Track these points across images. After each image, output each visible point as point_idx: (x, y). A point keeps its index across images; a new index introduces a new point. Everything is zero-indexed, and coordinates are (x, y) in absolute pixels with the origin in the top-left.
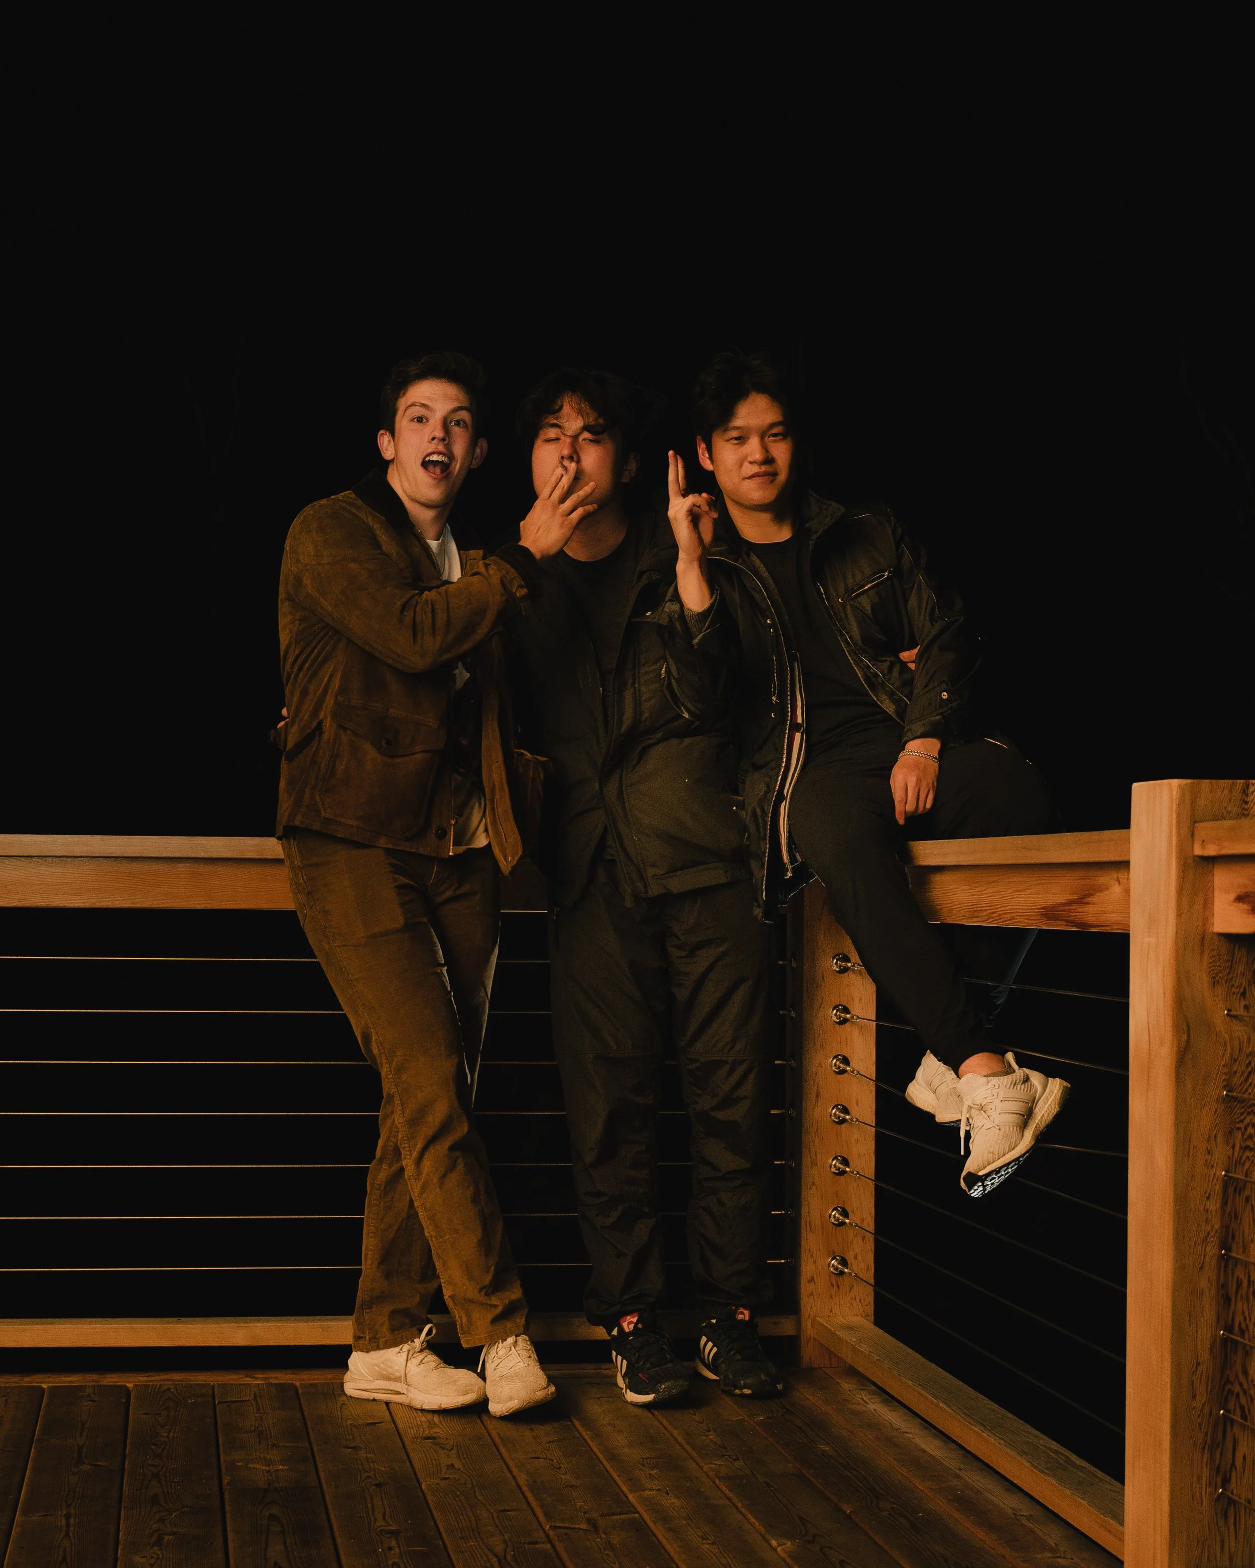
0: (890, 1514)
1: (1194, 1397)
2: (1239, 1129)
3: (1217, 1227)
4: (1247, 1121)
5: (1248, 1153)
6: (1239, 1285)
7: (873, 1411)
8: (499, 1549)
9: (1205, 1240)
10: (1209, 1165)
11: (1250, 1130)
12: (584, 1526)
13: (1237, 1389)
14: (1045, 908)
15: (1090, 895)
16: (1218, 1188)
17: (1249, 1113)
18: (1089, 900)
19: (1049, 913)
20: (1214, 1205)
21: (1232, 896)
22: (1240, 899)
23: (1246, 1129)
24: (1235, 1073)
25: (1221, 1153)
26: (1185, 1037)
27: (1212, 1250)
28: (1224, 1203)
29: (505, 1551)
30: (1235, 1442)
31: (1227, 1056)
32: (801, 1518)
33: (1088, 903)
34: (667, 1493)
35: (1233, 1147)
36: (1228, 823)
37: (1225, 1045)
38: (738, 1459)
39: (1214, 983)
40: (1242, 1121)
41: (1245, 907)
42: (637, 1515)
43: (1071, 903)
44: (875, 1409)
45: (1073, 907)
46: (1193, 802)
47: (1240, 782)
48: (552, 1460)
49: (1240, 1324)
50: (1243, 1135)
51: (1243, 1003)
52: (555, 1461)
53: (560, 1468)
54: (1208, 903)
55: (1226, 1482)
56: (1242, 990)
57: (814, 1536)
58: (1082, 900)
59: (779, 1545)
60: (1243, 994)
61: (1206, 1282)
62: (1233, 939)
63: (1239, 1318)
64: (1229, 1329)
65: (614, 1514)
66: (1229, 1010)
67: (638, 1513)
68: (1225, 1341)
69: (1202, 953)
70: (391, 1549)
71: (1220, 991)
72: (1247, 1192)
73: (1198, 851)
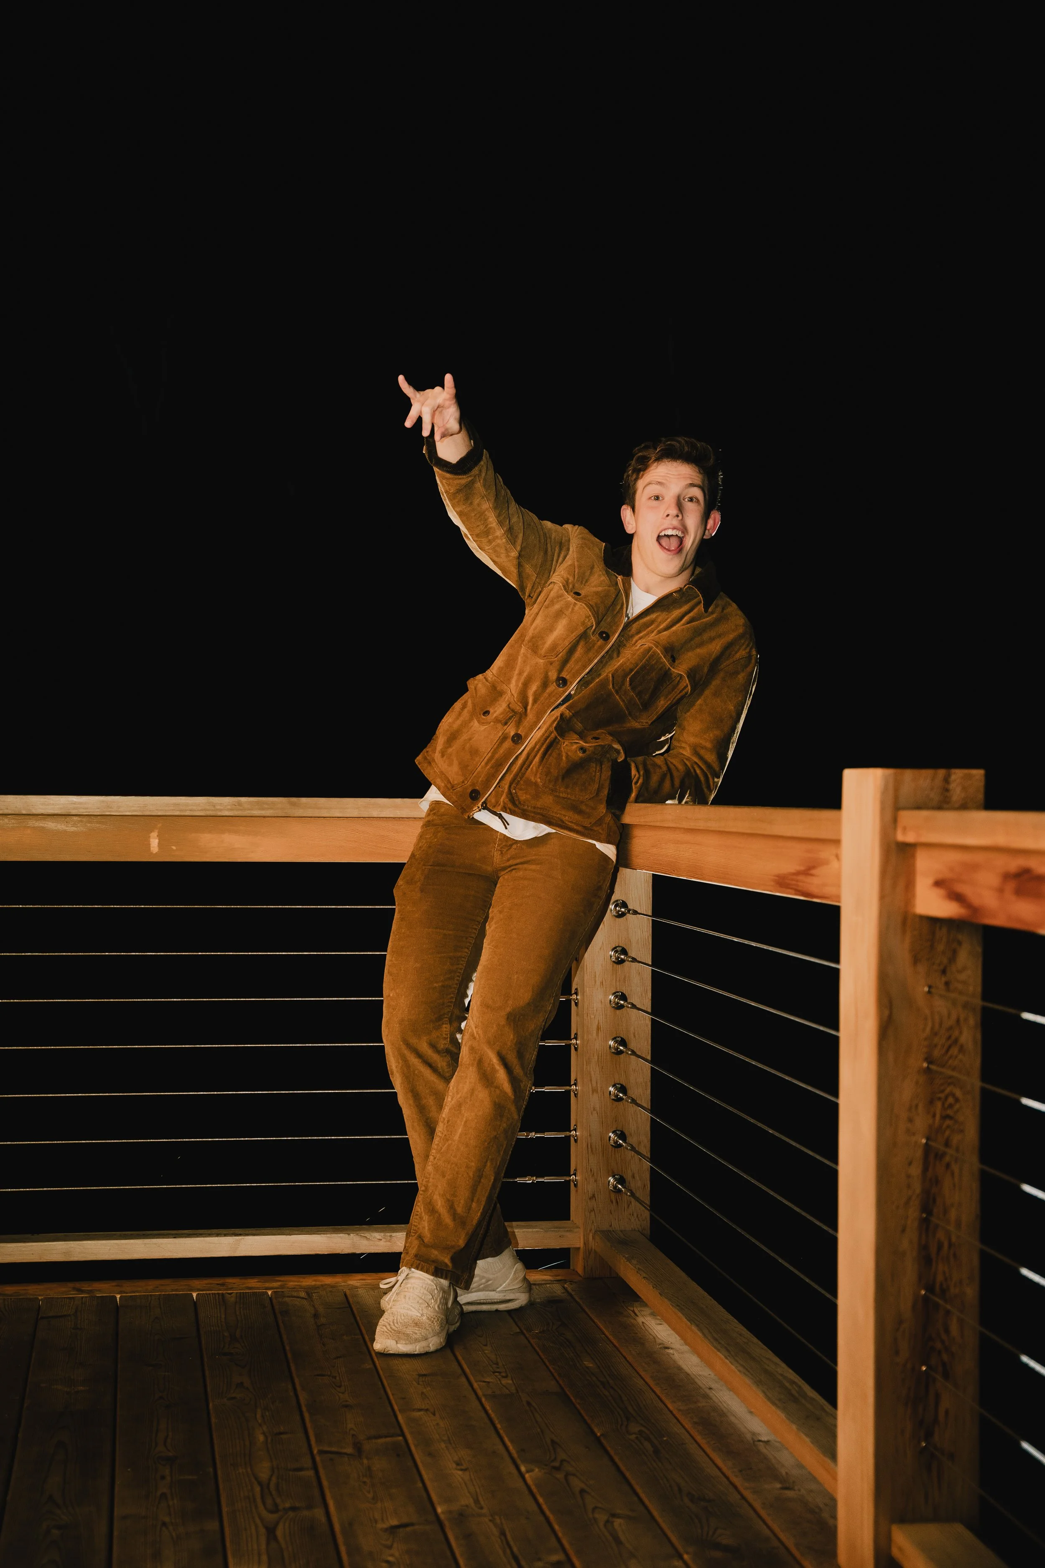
0: (637, 1438)
1: (897, 1353)
2: (939, 1099)
3: (918, 1190)
4: (948, 1090)
5: (948, 1122)
6: (940, 1247)
7: (641, 1324)
8: (264, 1475)
9: (907, 1203)
10: (909, 1132)
11: (951, 1100)
12: (349, 1450)
13: (939, 1345)
14: (778, 876)
15: (814, 867)
16: (919, 1153)
17: (949, 1084)
18: (813, 872)
19: (781, 881)
20: (916, 1170)
21: (930, 881)
22: (938, 884)
23: (946, 1098)
24: (936, 1046)
25: (921, 1123)
26: (887, 1013)
27: (914, 1213)
28: (925, 1169)
29: (270, 1480)
30: (938, 1397)
31: (928, 1029)
32: (553, 1441)
33: (812, 875)
34: (434, 1414)
35: (934, 1116)
36: (924, 813)
37: (926, 1019)
38: (506, 1377)
39: (916, 960)
40: (943, 1091)
41: (941, 892)
42: (401, 1438)
43: (798, 873)
44: (643, 1323)
45: (801, 878)
46: (896, 790)
47: (941, 772)
48: (335, 1377)
49: (941, 1285)
50: (943, 1104)
51: (944, 979)
52: (338, 1378)
53: (340, 1387)
54: (910, 885)
55: (929, 1435)
56: (942, 967)
57: (562, 1461)
58: (808, 871)
59: (528, 1472)
60: (944, 972)
61: (908, 1243)
62: (934, 922)
63: (940, 1278)
64: (930, 1289)
65: (380, 1437)
66: (930, 987)
67: (403, 1434)
68: (925, 1299)
69: (904, 932)
70: (163, 1478)
71: (921, 969)
72: (947, 1159)
73: (900, 837)
